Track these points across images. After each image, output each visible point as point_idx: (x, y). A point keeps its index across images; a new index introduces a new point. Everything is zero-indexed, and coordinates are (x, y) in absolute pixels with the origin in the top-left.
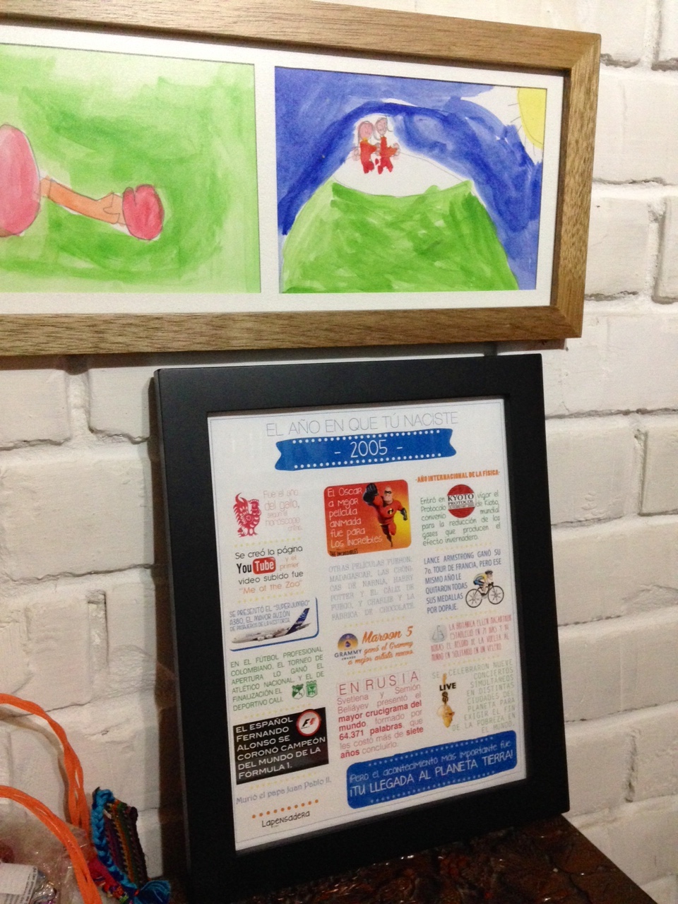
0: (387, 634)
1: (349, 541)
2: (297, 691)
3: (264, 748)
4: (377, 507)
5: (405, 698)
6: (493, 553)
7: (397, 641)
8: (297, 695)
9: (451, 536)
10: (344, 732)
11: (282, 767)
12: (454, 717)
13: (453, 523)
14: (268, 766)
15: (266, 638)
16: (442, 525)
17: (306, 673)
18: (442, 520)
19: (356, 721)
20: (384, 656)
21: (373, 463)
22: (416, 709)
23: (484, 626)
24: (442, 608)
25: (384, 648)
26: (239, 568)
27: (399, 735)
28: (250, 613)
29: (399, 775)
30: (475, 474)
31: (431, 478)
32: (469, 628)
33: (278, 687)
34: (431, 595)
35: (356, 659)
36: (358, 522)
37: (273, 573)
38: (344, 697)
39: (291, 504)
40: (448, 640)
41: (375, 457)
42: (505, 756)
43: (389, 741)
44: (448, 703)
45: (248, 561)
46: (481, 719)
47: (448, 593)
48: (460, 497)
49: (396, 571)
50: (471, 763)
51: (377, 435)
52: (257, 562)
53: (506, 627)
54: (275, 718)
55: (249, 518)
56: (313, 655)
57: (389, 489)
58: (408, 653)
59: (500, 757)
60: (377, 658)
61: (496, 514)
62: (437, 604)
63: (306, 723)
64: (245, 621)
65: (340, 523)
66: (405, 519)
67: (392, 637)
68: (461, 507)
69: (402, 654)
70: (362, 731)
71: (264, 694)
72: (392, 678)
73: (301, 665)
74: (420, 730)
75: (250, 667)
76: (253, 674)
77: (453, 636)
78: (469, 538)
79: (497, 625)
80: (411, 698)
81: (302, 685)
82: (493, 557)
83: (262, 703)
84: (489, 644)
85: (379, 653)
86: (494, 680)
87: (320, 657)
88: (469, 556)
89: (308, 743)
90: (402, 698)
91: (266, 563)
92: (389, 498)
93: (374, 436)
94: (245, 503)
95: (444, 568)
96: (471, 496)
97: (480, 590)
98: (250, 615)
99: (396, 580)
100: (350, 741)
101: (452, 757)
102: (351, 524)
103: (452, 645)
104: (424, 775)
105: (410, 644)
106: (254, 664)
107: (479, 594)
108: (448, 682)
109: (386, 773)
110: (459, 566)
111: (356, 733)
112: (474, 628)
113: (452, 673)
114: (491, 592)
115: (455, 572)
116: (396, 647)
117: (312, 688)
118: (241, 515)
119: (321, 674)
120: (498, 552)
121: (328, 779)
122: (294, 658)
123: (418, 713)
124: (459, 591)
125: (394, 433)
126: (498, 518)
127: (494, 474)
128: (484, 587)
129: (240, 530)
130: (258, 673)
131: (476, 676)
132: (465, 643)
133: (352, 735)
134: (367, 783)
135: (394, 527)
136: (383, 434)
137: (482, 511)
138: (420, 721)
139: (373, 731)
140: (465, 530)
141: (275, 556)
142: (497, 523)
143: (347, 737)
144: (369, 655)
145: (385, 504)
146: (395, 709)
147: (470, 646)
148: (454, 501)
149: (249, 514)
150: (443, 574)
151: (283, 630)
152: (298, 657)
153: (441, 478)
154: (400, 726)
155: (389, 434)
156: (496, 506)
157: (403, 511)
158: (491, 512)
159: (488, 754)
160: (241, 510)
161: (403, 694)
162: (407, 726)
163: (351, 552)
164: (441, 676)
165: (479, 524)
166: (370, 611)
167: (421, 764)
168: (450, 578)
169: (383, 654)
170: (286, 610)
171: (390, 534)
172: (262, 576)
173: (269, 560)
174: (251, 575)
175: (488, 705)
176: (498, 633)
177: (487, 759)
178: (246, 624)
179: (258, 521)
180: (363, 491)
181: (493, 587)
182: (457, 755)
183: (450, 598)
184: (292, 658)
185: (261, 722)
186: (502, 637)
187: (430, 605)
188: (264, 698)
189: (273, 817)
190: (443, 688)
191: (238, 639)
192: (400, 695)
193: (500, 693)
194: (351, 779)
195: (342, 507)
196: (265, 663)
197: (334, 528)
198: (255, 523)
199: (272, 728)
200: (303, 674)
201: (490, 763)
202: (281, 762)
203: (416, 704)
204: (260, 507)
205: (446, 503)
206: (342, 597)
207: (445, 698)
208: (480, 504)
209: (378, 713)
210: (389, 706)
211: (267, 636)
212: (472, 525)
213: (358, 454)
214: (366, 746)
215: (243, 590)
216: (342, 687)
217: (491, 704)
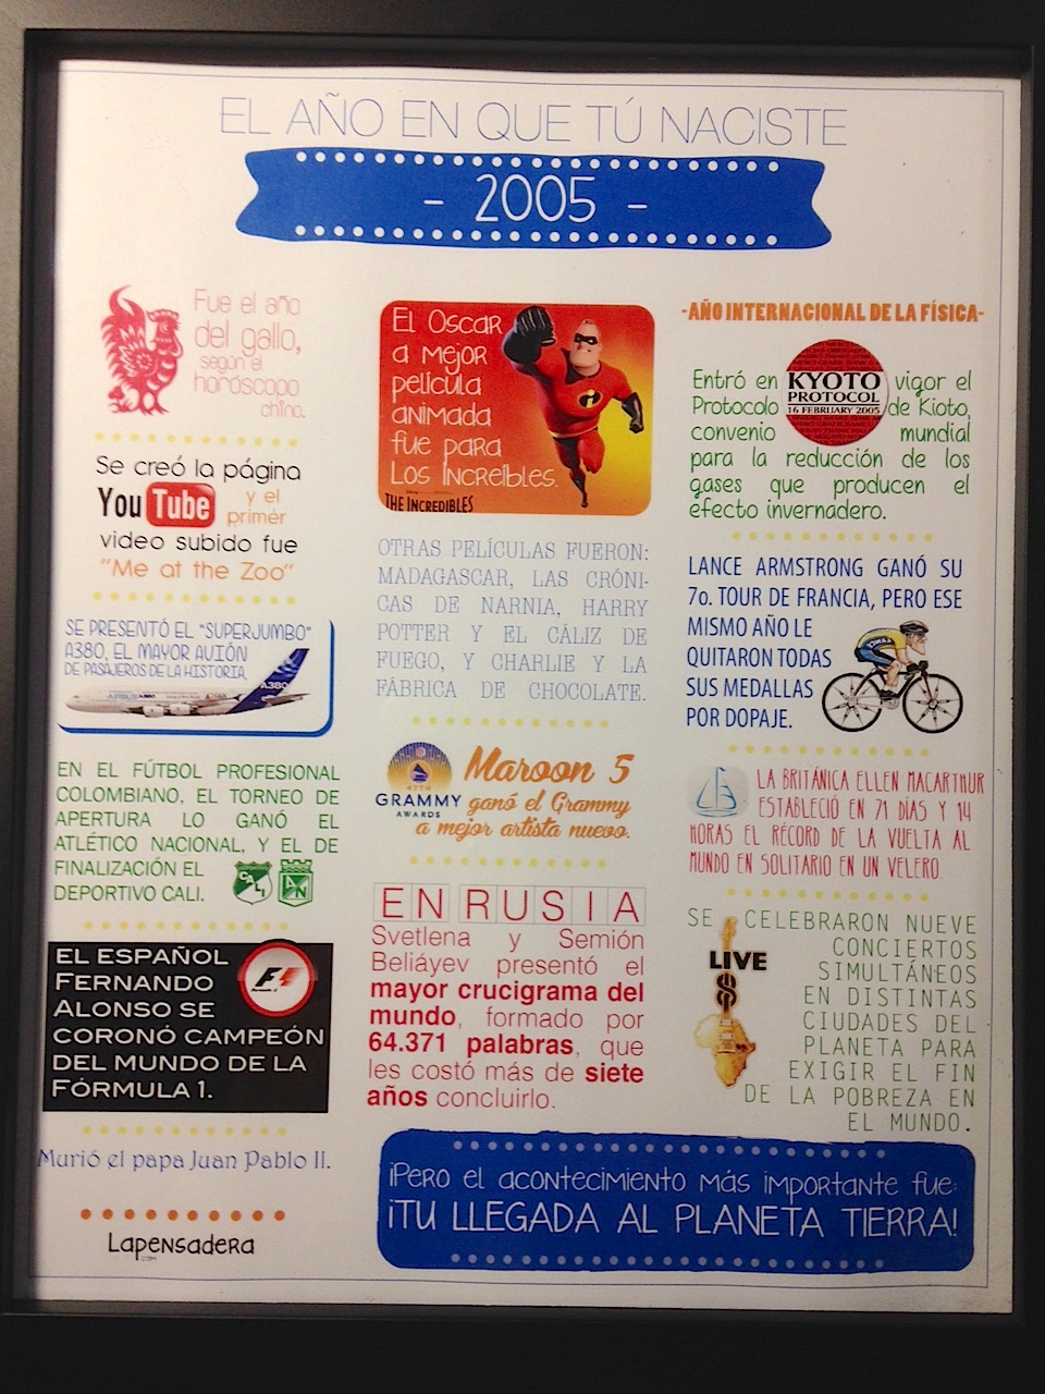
0: (546, 764)
1: (447, 473)
2: (250, 879)
3: (134, 1023)
4: (549, 384)
5: (591, 967)
6: (935, 570)
7: (576, 789)
8: (249, 893)
9: (789, 500)
10: (385, 1030)
11: (181, 1090)
12: (752, 1059)
13: (800, 460)
14: (145, 1079)
15: (168, 713)
16: (760, 460)
17: (284, 833)
18: (762, 446)
19: (424, 1004)
20: (529, 828)
21: (545, 244)
22: (623, 1007)
23: (883, 796)
24: (737, 718)
25: (535, 804)
26: (105, 501)
27: (565, 1075)
28: (128, 633)
29: (549, 1197)
30: (892, 312)
31: (736, 312)
32: (828, 794)
33: (192, 856)
34: (702, 673)
35: (443, 820)
36: (483, 418)
37: (207, 532)
38: (393, 926)
39: (273, 338)
40: (749, 814)
41: (554, 227)
42: (927, 1222)
43: (525, 1087)
44: (737, 1011)
45: (133, 485)
46: (846, 1084)
47: (762, 673)
48: (833, 381)
49: (592, 581)
50: (800, 1217)
51: (566, 160)
52: (160, 493)
53: (964, 811)
54: (175, 945)
55: (144, 362)
56: (310, 786)
57: (589, 330)
58: (611, 832)
59: (906, 1220)
60: (507, 830)
61: (957, 448)
62: (722, 702)
63: (267, 976)
64: (109, 653)
65: (424, 415)
66: (636, 428)
67: (562, 778)
68: (832, 411)
69: (592, 832)
70: (441, 1037)
71: (149, 870)
72: (552, 898)
73: (271, 809)
74: (635, 1075)
75: (114, 784)
76: (121, 807)
77: (767, 809)
78: (851, 512)
79: (931, 800)
80: (610, 969)
81: (268, 865)
82: (933, 581)
83: (142, 895)
84: (896, 852)
85: (518, 816)
86: (903, 971)
87: (332, 796)
88: (849, 567)
89: (270, 1036)
90: (580, 965)
91: (187, 498)
92: (587, 358)
93: (556, 164)
94: (137, 317)
95: (755, 595)
96: (871, 380)
97: (876, 679)
98: (125, 639)
99: (589, 607)
100: (405, 1060)
101: (738, 1183)
102: (460, 421)
103: (764, 835)
104: (633, 1218)
105: (622, 809)
106: (126, 779)
107: (872, 691)
108: (741, 945)
109: (507, 1181)
110: (809, 596)
111: (422, 1041)
112: (844, 797)
113: (755, 919)
114: (916, 692)
115: (795, 612)
116: (572, 807)
117: (296, 880)
118: (121, 348)
119: (330, 846)
120: (952, 569)
121: (320, 1160)
122: (252, 784)
123: (629, 1022)
124: (802, 674)
125: (625, 160)
126: (964, 461)
127: (961, 319)
128: (893, 673)
129: (116, 394)
130: (140, 807)
131: (841, 946)
132: (808, 835)
133: (408, 1042)
134: (444, 1199)
135: (597, 447)
136: (585, 160)
137: (906, 433)
138: (635, 1048)
139: (474, 1046)
140: (840, 486)
141: (216, 483)
142: (960, 474)
143: (393, 1046)
144: (481, 817)
145: (574, 373)
146: (555, 993)
147: (824, 848)
148: (808, 389)
149: (146, 351)
150: (752, 613)
151: (223, 698)
152: (261, 782)
153: (771, 315)
154: (567, 1047)
155: (605, 160)
156: (959, 422)
157: (631, 403)
158: (937, 438)
159: (864, 1201)
160: (124, 334)
161: (585, 954)
162: (588, 1053)
163: (451, 507)
164: (717, 922)
165: (892, 470)
166: (499, 687)
167: (627, 1181)
168: (773, 627)
169: (529, 821)
170: (236, 643)
171: (583, 467)
172: (170, 534)
173: (195, 491)
174: (141, 526)
175: (875, 1045)
176: (933, 822)
177: (859, 1216)
178: (112, 662)
179: (172, 373)
180: (506, 325)
181: (925, 675)
182: (756, 1180)
183: (766, 689)
184: (241, 784)
185: (133, 946)
186: (947, 838)
187: (696, 702)
188: (149, 880)
189: (143, 1229)
190: (720, 960)
191: (83, 701)
192: (574, 953)
193: (925, 1017)
194: (394, 1174)
195: (435, 367)
196: (163, 783)
197: (403, 426)
198: (163, 379)
199: (165, 970)
200: (275, 836)
201: (868, 1231)
202: (179, 1076)
203: (621, 993)
204: (182, 335)
205: (780, 393)
206: (412, 634)
207: (727, 994)
208: (901, 408)
209: (499, 993)
210: (535, 980)
211: (173, 708)
212: (868, 474)
213: (501, 214)
214: (452, 1086)
215: (112, 563)
216: (391, 896)
217: (889, 1046)
